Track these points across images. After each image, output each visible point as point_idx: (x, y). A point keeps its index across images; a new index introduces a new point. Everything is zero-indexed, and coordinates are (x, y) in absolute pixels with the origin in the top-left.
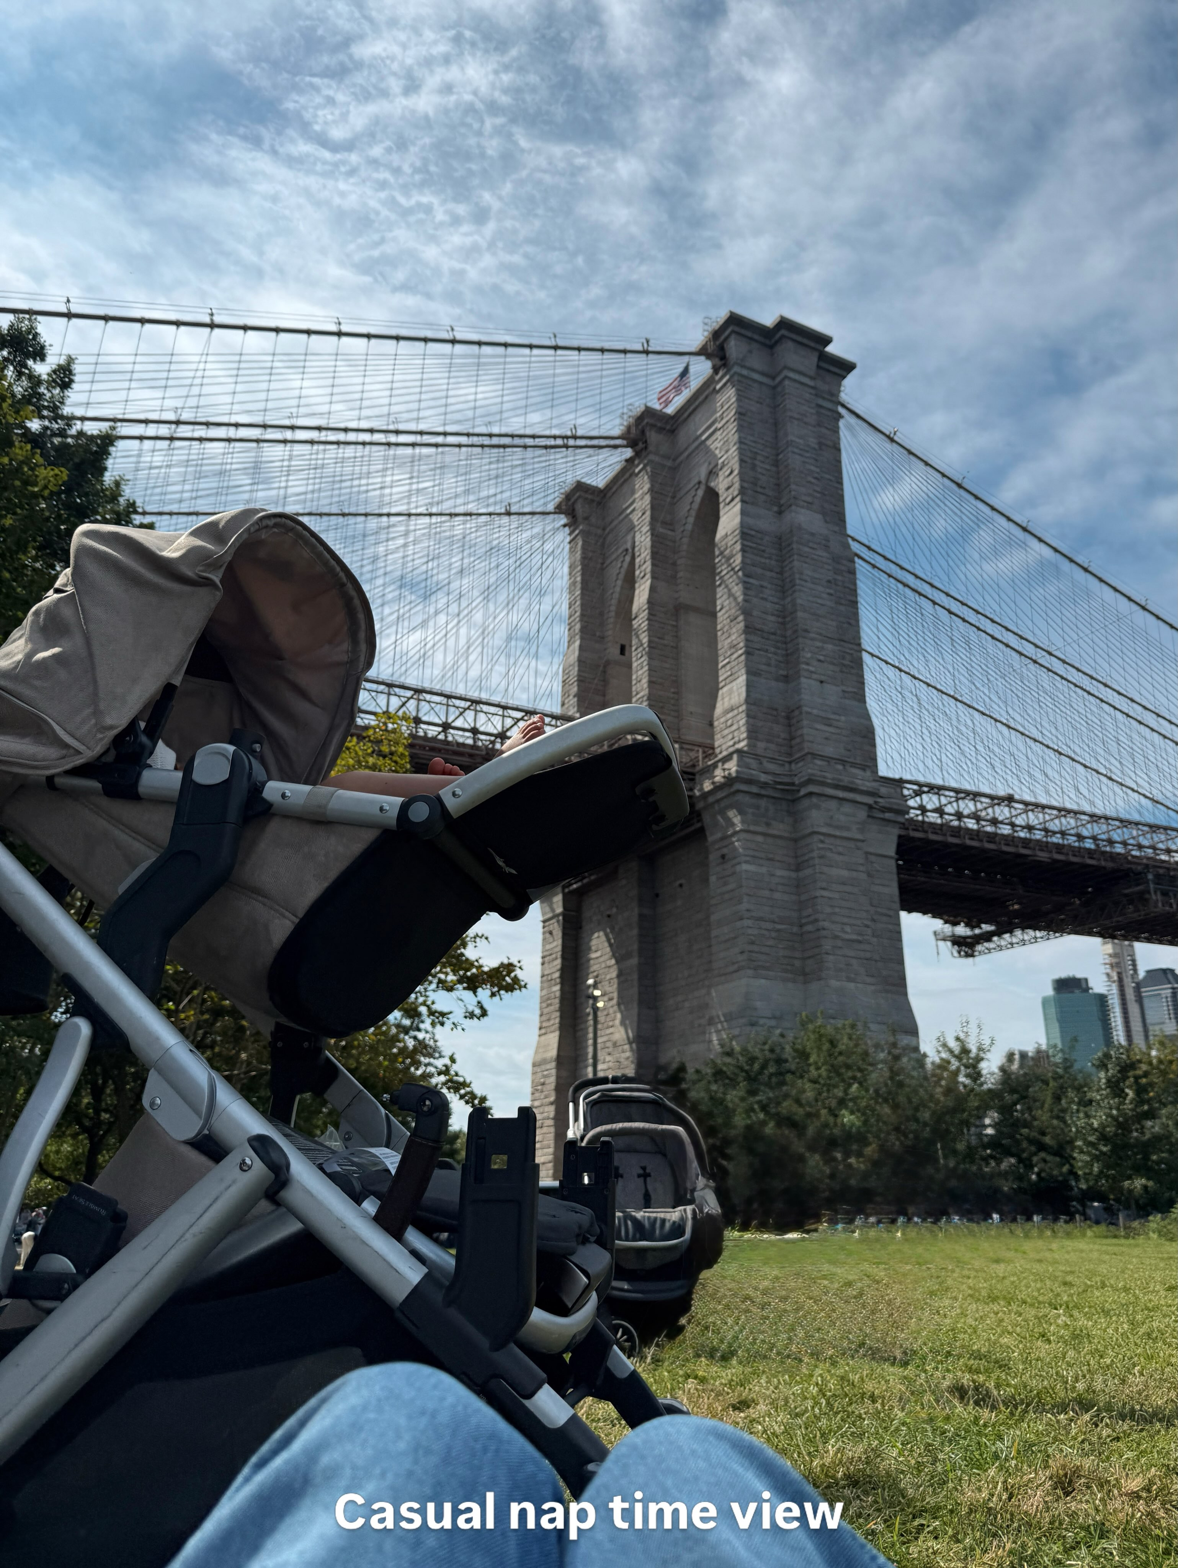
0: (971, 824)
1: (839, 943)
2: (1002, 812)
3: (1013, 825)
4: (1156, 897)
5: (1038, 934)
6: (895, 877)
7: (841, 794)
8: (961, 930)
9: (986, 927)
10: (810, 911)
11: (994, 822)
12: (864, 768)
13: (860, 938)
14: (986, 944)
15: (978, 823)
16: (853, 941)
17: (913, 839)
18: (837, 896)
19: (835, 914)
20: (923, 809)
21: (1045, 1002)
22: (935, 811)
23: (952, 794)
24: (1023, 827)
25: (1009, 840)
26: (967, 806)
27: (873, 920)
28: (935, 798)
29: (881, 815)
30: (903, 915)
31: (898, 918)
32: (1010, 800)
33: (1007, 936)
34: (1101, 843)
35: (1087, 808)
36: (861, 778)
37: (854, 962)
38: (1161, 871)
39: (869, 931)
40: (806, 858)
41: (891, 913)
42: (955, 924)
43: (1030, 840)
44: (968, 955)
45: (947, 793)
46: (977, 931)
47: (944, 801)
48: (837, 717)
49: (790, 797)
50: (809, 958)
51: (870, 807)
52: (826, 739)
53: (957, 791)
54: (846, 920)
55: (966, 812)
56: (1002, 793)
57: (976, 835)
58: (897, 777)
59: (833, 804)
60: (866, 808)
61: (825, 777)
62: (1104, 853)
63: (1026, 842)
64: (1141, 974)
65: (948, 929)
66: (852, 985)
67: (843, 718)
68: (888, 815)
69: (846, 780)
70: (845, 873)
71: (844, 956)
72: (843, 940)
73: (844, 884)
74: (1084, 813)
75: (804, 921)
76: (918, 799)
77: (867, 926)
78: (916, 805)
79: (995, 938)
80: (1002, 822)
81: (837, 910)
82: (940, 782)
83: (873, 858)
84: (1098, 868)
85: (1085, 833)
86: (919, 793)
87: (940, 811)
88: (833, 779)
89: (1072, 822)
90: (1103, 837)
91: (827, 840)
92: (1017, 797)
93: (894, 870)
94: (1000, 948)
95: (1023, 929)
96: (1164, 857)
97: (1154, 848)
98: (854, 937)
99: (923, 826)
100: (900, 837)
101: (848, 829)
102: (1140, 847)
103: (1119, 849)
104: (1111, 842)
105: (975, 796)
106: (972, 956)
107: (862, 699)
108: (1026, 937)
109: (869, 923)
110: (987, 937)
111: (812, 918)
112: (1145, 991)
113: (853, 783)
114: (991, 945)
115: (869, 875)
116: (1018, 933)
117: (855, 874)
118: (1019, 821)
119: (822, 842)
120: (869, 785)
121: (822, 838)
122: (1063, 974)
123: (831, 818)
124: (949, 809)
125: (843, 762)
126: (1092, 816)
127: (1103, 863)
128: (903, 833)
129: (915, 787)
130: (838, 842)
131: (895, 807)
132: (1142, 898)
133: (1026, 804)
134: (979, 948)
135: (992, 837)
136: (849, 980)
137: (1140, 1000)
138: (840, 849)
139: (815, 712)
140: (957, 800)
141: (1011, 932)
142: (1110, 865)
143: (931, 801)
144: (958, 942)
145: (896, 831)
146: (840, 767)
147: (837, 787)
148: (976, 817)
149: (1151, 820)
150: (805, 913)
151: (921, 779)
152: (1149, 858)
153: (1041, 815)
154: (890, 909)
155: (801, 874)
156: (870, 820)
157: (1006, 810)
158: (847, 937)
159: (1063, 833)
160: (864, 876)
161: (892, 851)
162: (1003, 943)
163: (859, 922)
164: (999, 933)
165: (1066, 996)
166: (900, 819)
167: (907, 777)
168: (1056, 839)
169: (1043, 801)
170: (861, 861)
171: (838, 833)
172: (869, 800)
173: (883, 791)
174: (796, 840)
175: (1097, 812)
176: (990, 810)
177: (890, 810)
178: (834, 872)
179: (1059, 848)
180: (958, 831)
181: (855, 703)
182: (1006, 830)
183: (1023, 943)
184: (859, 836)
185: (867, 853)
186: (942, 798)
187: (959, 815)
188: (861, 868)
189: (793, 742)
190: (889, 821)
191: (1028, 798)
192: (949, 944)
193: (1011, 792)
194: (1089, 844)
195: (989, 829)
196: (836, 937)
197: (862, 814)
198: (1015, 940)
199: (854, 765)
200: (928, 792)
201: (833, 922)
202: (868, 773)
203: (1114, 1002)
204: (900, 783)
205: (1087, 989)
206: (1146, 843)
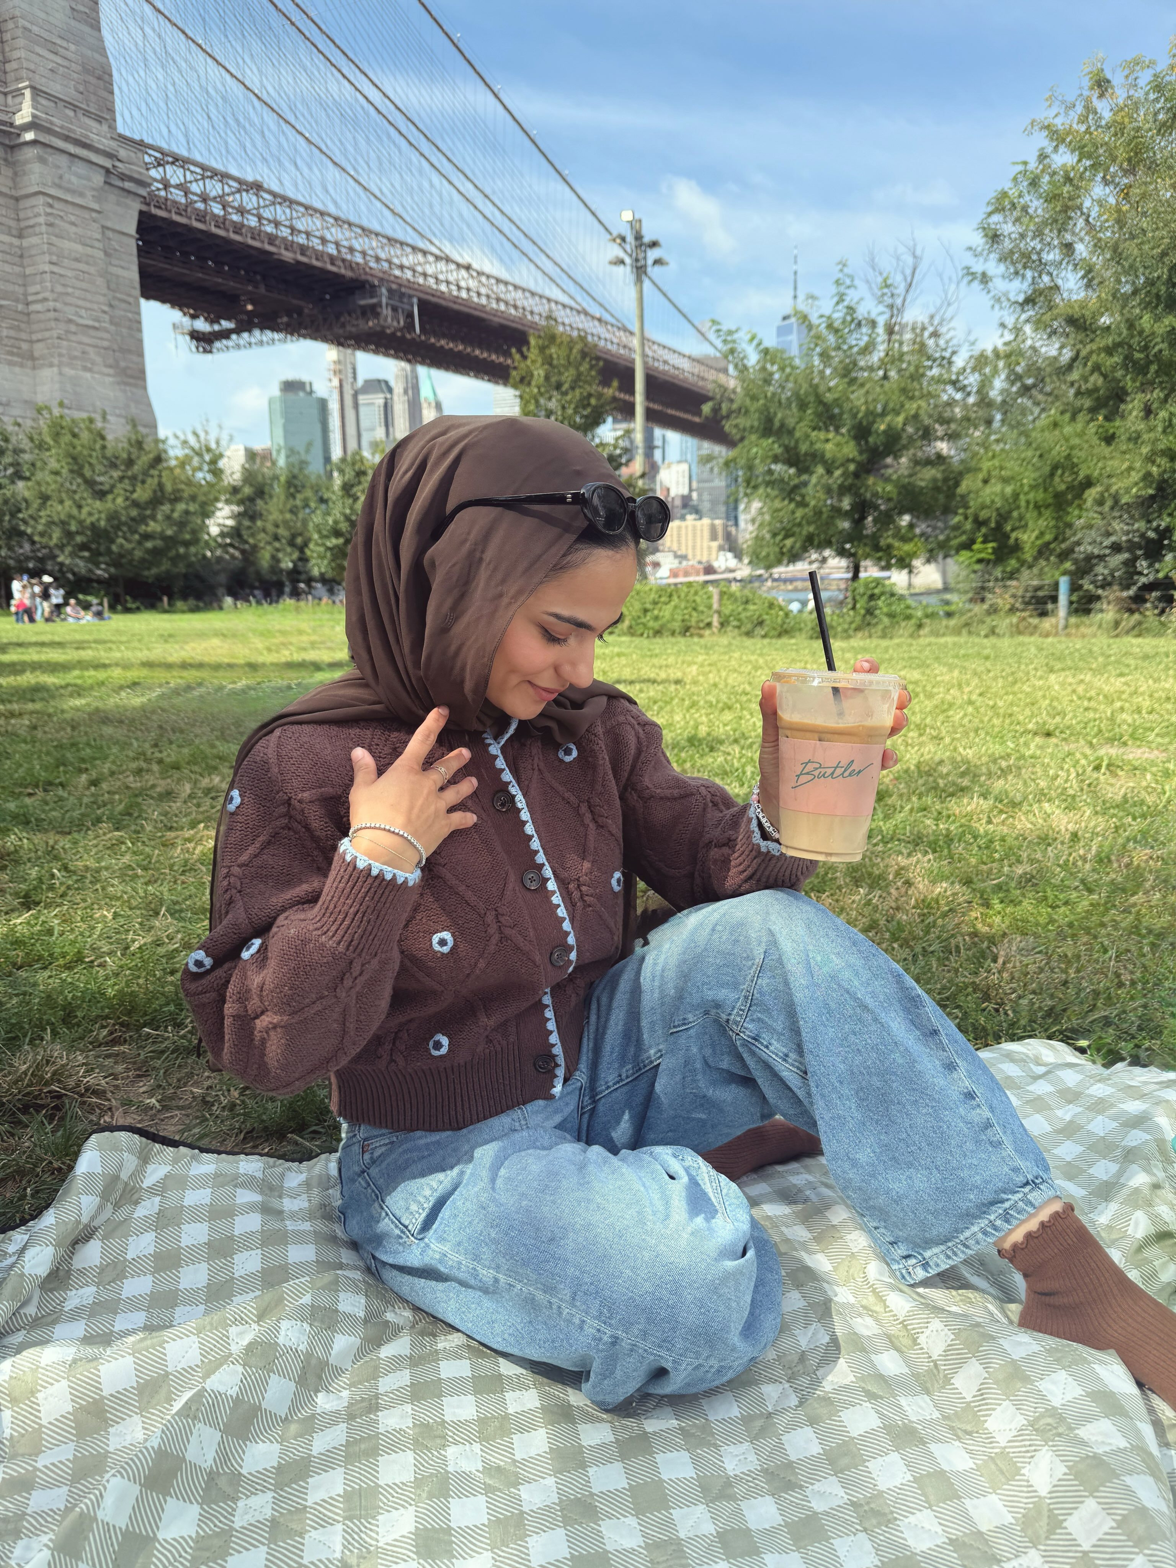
0: (217, 210)
1: (73, 328)
2: (249, 200)
3: (260, 218)
4: (386, 312)
5: (276, 336)
6: (135, 260)
7: (72, 149)
8: (201, 325)
9: (226, 324)
10: (38, 288)
11: (241, 211)
12: (99, 120)
13: (97, 324)
14: (224, 342)
15: (224, 208)
16: (87, 326)
17: (155, 217)
18: (70, 273)
19: (67, 294)
20: (166, 185)
21: (271, 402)
22: (178, 186)
23: (198, 170)
24: (270, 221)
25: (256, 234)
26: (214, 188)
27: (111, 306)
28: (180, 172)
29: (119, 183)
30: (143, 301)
31: (138, 305)
32: (257, 187)
33: (245, 335)
34: (343, 250)
35: (332, 210)
36: (97, 134)
37: (90, 350)
38: (394, 286)
39: (107, 318)
40: (31, 222)
41: (131, 300)
42: (194, 317)
43: (277, 237)
44: (205, 351)
45: (192, 168)
46: (216, 327)
47: (189, 177)
48: (65, 44)
49: (7, 142)
50: (39, 341)
51: (108, 171)
52: (52, 70)
53: (204, 168)
54: (80, 303)
55: (213, 194)
56: (250, 178)
57: (222, 222)
58: (137, 137)
59: (63, 160)
60: (103, 172)
61: (51, 123)
62: (344, 260)
63: (272, 239)
64: (360, 383)
65: (186, 321)
66: (88, 375)
67: (72, 47)
68: (127, 185)
69: (78, 132)
70: (79, 248)
71: (80, 343)
72: (77, 325)
73: (77, 260)
74: (329, 215)
75: (30, 298)
76: (161, 169)
77: (104, 312)
78: (158, 177)
79: (234, 336)
80: (248, 212)
81: (70, 290)
82: (184, 153)
83: (110, 234)
84: (337, 275)
85: (329, 237)
86: (159, 164)
87: (183, 187)
88: (62, 127)
89: (318, 223)
90: (345, 243)
91: (57, 205)
92: (265, 186)
93: (135, 251)
94: (238, 346)
95: (262, 329)
96: (397, 272)
97: (390, 262)
98: (91, 323)
99: (163, 204)
100: (141, 213)
101: (82, 195)
102: (378, 259)
103: (359, 259)
104: (351, 250)
105: (224, 177)
106: (210, 352)
107: (96, 26)
108: (265, 339)
109: (106, 308)
110: (225, 335)
111: (40, 297)
112: (362, 399)
113: (87, 137)
114: (230, 343)
115: (106, 254)
116: (257, 333)
117: (89, 251)
118: (267, 213)
119: (51, 206)
120: (106, 143)
121: (50, 201)
122: (291, 376)
123: (61, 177)
124: (195, 188)
125: (75, 108)
126: (336, 219)
127: (343, 271)
128: (144, 208)
129: (158, 155)
130: (70, 209)
131: (136, 176)
132: (373, 311)
133: (275, 195)
134: (217, 344)
135: (238, 228)
136: (86, 369)
137: (356, 406)
138: (73, 218)
139: (35, 29)
140: (203, 178)
141: (250, 331)
142: (349, 274)
143: (175, 175)
144: (195, 336)
145: (136, 206)
146: (71, 114)
147: (67, 138)
148: (221, 199)
149: (390, 233)
150: (32, 289)
151: (164, 145)
152: (384, 272)
153: (288, 211)
154: (130, 295)
155: (25, 243)
156: (107, 187)
157: (254, 198)
158: (81, 321)
159: (308, 234)
160: (101, 254)
161: (131, 227)
162: (242, 342)
163: (95, 307)
164: (238, 331)
165: (291, 396)
166: (143, 192)
167: (148, 140)
168: (301, 239)
169: (291, 194)
170: (99, 236)
171: (69, 198)
172: (108, 163)
173: (122, 153)
174: (17, 199)
175: (343, 216)
176: (238, 196)
177: (131, 179)
178: (66, 245)
179: (303, 249)
180: (201, 217)
181: (87, 29)
182: (253, 222)
183: (261, 343)
184: (96, 206)
185: (103, 227)
186: (188, 173)
187: (205, 199)
188: (97, 244)
189: (8, 67)
190: (129, 192)
191: (276, 188)
192: (188, 338)
193: (259, 178)
194: (331, 249)
195: (235, 218)
196: (70, 321)
197: (98, 179)
198: (253, 340)
199: (87, 113)
200: (173, 163)
201: (66, 304)
202: (105, 128)
203: (334, 406)
204: (141, 145)
205: (311, 392)
206: (383, 255)
